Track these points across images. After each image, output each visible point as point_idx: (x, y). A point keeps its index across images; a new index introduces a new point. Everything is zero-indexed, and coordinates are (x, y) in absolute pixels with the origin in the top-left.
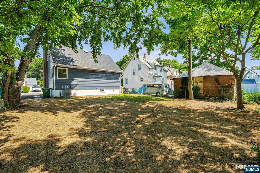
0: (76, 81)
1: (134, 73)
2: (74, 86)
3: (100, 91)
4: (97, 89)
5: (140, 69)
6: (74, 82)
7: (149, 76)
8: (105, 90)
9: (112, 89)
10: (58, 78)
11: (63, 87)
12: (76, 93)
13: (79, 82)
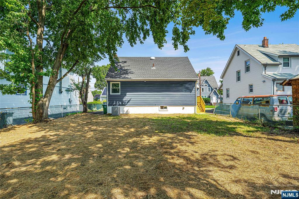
0: (129, 96)
1: (239, 79)
2: (127, 101)
3: (161, 109)
4: (157, 106)
5: (248, 69)
6: (126, 97)
7: (264, 82)
8: (168, 107)
9: (181, 106)
10: (111, 94)
11: (115, 103)
12: (129, 111)
13: (132, 97)
